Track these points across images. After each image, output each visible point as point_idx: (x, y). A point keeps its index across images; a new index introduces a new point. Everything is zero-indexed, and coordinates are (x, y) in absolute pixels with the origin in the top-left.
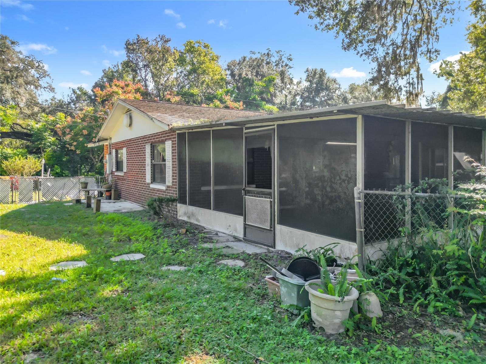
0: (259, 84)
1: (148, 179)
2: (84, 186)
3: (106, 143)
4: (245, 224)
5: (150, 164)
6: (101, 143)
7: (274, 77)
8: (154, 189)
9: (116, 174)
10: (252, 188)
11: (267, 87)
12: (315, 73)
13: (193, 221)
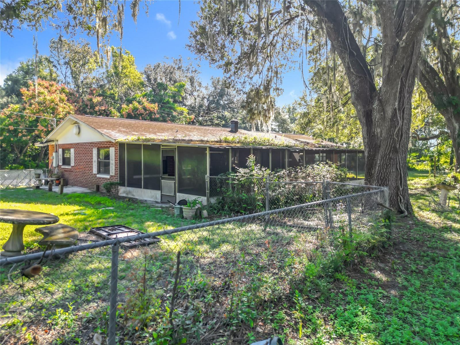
0: (172, 89)
1: (95, 170)
2: (37, 176)
3: (53, 143)
4: (162, 195)
5: (96, 161)
6: (49, 144)
7: (184, 83)
8: (100, 178)
9: (62, 167)
10: (166, 176)
11: (179, 91)
12: (218, 81)
13: (130, 196)
